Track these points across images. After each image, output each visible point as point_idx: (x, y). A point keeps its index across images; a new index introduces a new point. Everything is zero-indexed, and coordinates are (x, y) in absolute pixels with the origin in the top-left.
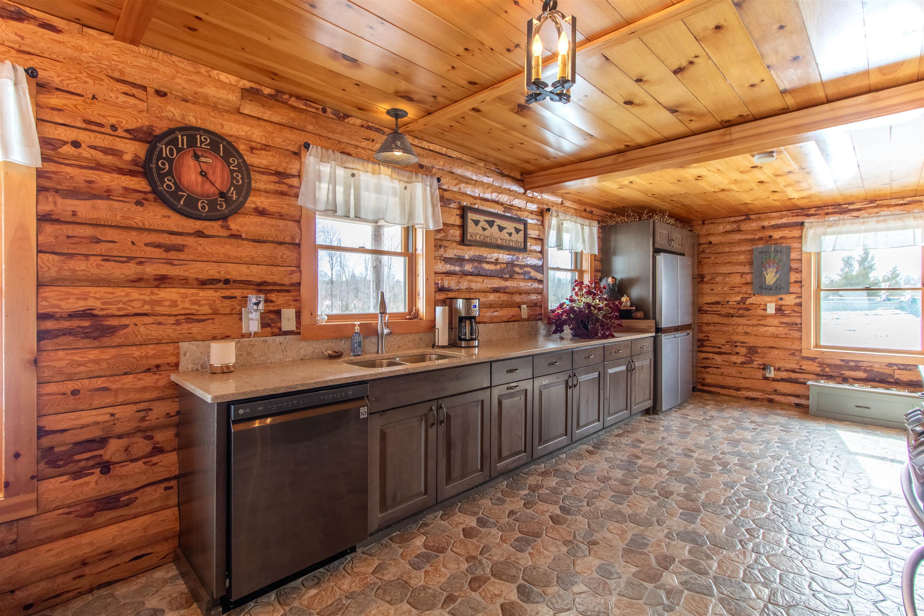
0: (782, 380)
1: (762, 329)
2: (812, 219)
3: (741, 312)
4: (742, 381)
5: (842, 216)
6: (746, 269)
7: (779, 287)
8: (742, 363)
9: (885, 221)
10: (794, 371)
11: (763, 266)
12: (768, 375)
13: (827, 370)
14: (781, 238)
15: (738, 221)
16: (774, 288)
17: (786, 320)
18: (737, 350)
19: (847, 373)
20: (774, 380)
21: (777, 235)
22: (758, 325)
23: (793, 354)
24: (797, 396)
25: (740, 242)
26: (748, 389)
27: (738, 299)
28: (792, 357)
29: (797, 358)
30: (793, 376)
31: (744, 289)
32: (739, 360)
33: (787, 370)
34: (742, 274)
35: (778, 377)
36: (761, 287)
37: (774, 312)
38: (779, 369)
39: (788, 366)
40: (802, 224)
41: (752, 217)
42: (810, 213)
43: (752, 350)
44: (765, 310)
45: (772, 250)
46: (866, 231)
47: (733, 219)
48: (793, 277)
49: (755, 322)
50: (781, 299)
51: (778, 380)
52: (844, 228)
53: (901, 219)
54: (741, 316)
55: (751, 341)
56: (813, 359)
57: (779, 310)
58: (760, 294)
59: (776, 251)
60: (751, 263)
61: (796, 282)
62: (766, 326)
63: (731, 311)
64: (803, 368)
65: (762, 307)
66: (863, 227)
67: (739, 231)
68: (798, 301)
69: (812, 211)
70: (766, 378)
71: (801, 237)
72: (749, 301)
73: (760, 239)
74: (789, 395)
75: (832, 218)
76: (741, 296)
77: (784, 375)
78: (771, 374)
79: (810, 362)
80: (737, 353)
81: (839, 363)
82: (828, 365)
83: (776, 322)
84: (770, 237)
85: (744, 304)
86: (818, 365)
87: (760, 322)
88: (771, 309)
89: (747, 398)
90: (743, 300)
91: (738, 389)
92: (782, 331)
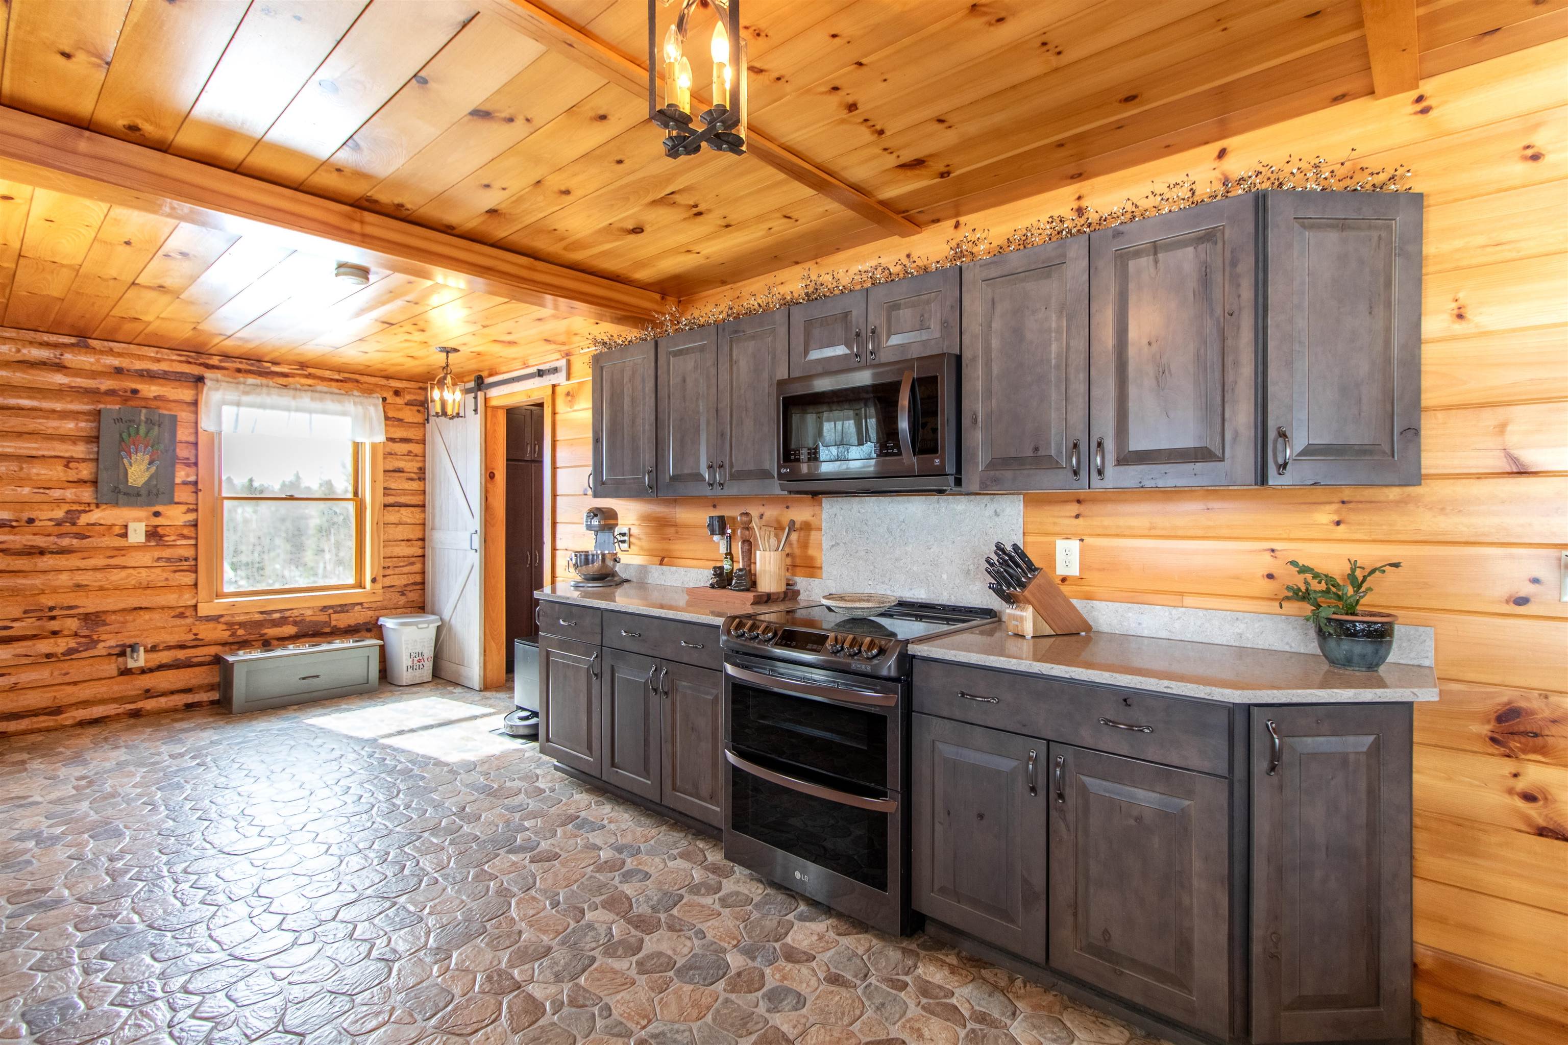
0: (161, 667)
1: (117, 576)
2: (218, 375)
3: (65, 542)
4: (70, 689)
5: (264, 381)
6: (80, 450)
7: (155, 491)
8: (70, 652)
9: (321, 400)
10: (182, 647)
11: (124, 446)
12: (131, 664)
13: (241, 632)
14: (156, 398)
15: (56, 346)
16: (143, 492)
17: (167, 553)
18: (54, 625)
19: (271, 632)
20: (143, 671)
21: (150, 390)
22: (109, 567)
23: (181, 616)
24: (188, 691)
25: (59, 392)
26: (85, 703)
27: (59, 514)
28: (179, 621)
29: (189, 621)
30: (181, 654)
31: (69, 494)
32: (61, 645)
33: (169, 648)
34: (68, 462)
35: (151, 664)
36: (116, 490)
37: (142, 539)
38: (154, 649)
39: (172, 639)
40: (200, 379)
41: (93, 343)
42: (211, 362)
43: (93, 619)
44: (125, 535)
45: (143, 418)
46: (297, 410)
47: (46, 337)
48: (182, 474)
49: (100, 561)
50: (157, 514)
51: (151, 670)
52: (268, 400)
53: (340, 402)
54: (63, 551)
55: (90, 604)
56: (216, 619)
57: (153, 534)
58: (116, 504)
59: (150, 422)
60: (94, 439)
61: (185, 483)
62: (125, 567)
63: (40, 541)
64: (199, 637)
65: (117, 530)
66: (293, 403)
67: (60, 367)
68: (191, 517)
69: (215, 361)
70: (126, 672)
71: (195, 403)
72: (84, 519)
73: (111, 393)
74: (172, 693)
75: (251, 380)
76: (66, 507)
77: (165, 657)
78: (140, 660)
79: (211, 625)
80: (55, 633)
81: (258, 617)
82: (242, 625)
83: (146, 559)
84: (135, 392)
85: (74, 524)
86: (224, 627)
87: (113, 562)
88: (137, 534)
89: (83, 724)
90: (72, 517)
91: (57, 711)
92: (158, 576)
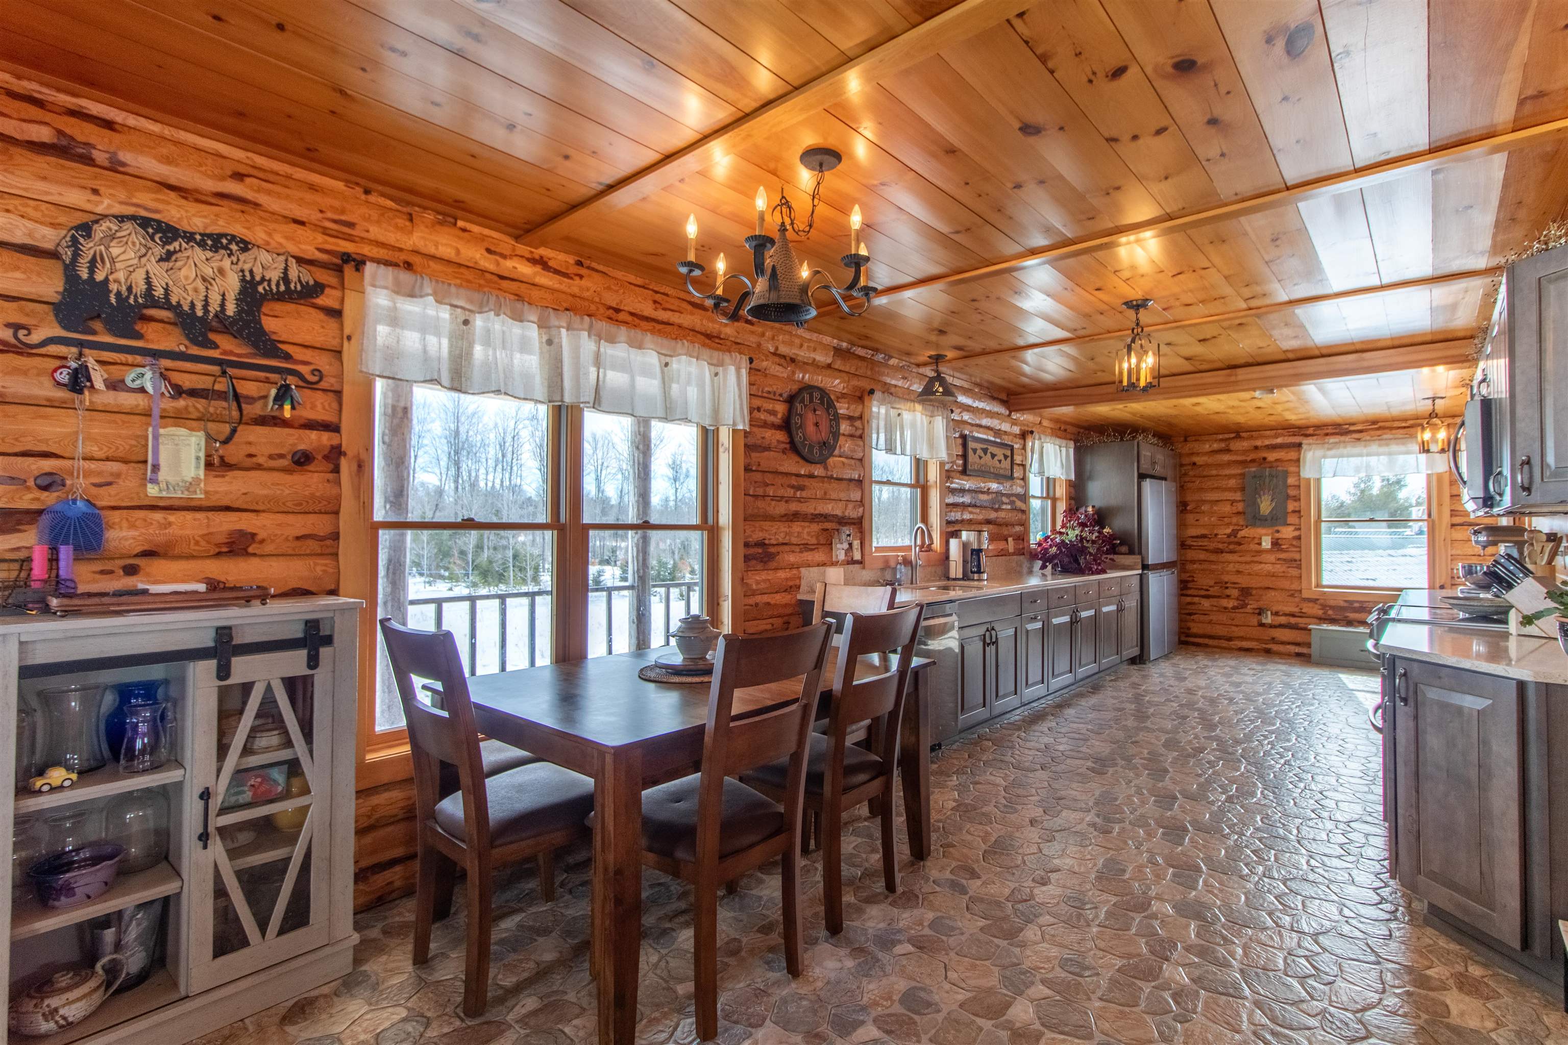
0: (1281, 626)
1: (1257, 568)
2: (1310, 440)
3: (1231, 547)
4: (1234, 628)
5: (1342, 438)
6: (1238, 496)
7: (1275, 518)
8: (1234, 608)
9: (1387, 445)
10: (1293, 616)
11: (1257, 492)
12: (1264, 621)
13: (1330, 612)
14: (1277, 460)
15: (1226, 440)
16: (1269, 518)
17: (1283, 556)
18: (1228, 592)
19: (1352, 616)
20: (1271, 626)
21: (1272, 456)
22: (1252, 562)
23: (1292, 595)
24: (1298, 644)
25: (1229, 464)
26: (1242, 638)
27: (1228, 531)
28: (1291, 599)
29: (1297, 600)
30: (1293, 620)
31: (1234, 520)
32: (1231, 604)
33: (1285, 615)
34: (1233, 502)
35: (1276, 623)
36: (1254, 517)
37: (1269, 547)
38: (1276, 614)
39: (1288, 609)
40: (1300, 445)
41: (1243, 434)
42: (1308, 433)
43: (1246, 592)
44: (1260, 544)
45: (1267, 474)
46: (1368, 455)
47: (1221, 437)
48: (1291, 506)
49: (1248, 559)
50: (1278, 531)
51: (1275, 627)
52: (1345, 451)
53: (1403, 444)
54: (1231, 552)
55: (1244, 581)
56: (1315, 601)
57: (1276, 543)
58: (1254, 525)
59: (1271, 476)
60: (1243, 489)
61: (1294, 512)
62: (1261, 563)
63: (1220, 546)
64: (1303, 611)
65: (1256, 541)
66: (1365, 451)
67: (1228, 451)
68: (1297, 533)
69: (1311, 431)
70: (1262, 625)
71: (1298, 460)
72: (1241, 534)
73: (1253, 461)
74: (1289, 643)
75: (1332, 440)
76: (1231, 528)
77: (1283, 620)
78: (1268, 619)
79: (1311, 605)
80: (1228, 596)
81: (1342, 604)
82: (1332, 607)
83: (1272, 558)
84: (1265, 459)
85: (1236, 537)
86: (1320, 607)
87: (1255, 559)
88: (1266, 543)
89: (1241, 649)
90: (1234, 533)
91: (1230, 639)
92: (1279, 568)
